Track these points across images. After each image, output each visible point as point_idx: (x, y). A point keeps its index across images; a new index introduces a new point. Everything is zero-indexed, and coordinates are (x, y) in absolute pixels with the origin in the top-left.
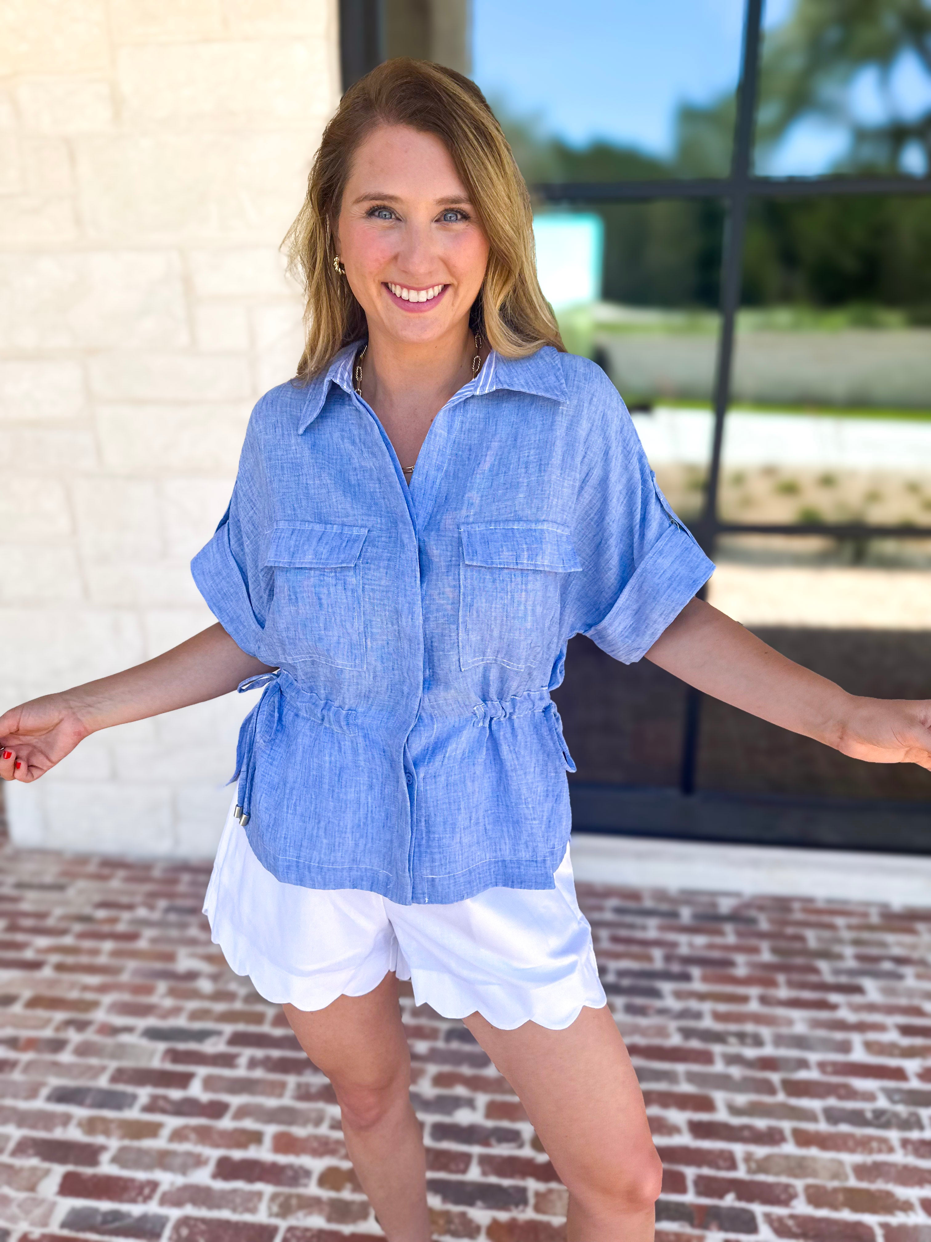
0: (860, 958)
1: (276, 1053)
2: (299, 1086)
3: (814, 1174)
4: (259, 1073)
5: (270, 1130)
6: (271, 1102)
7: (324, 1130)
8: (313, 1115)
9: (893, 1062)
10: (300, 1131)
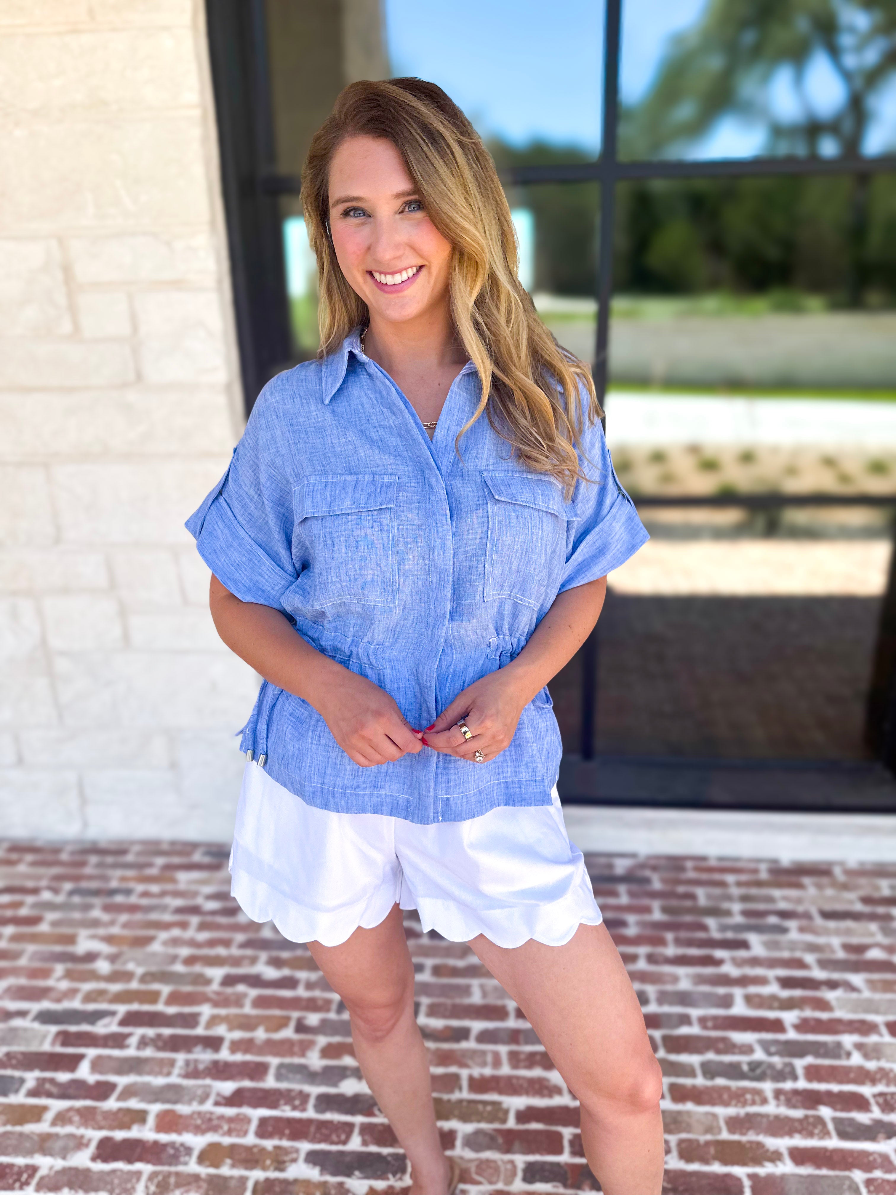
0: (746, 913)
1: (167, 1031)
2: (187, 1063)
3: (688, 1129)
4: (148, 1052)
5: (155, 1109)
6: (159, 1081)
7: (208, 1106)
8: (199, 1092)
9: (771, 1015)
10: (183, 1109)
